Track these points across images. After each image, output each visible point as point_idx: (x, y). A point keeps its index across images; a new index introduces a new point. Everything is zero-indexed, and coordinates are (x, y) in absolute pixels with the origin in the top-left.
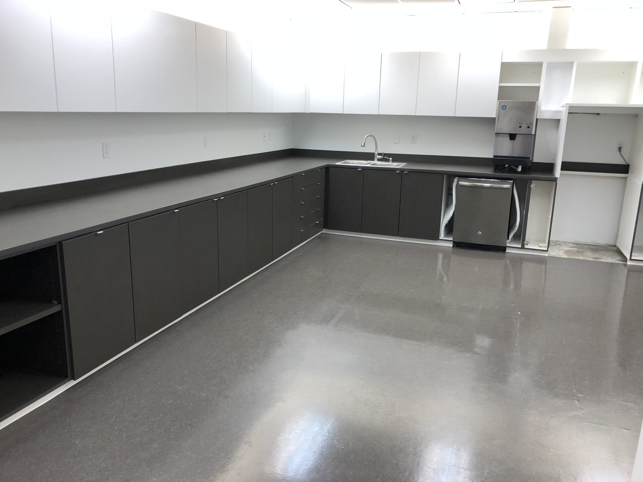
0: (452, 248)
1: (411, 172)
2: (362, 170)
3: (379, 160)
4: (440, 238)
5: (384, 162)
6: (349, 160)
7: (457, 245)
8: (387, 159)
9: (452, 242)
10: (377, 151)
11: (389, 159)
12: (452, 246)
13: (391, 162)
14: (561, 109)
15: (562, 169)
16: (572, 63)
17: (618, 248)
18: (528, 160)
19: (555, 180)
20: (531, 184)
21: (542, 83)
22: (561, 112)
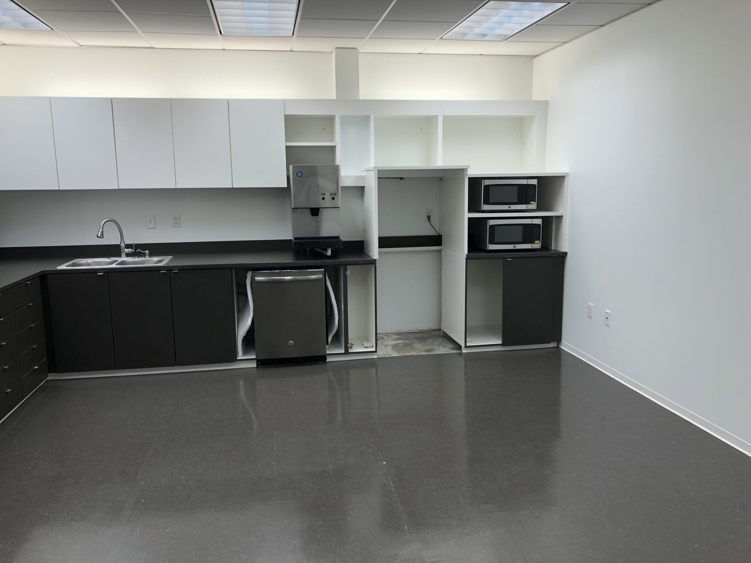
0: (255, 369)
1: (183, 269)
2: (104, 274)
3: (128, 255)
4: (238, 358)
5: (137, 258)
6: (78, 259)
7: (262, 363)
8: (141, 252)
9: (256, 361)
10: (124, 243)
11: (145, 253)
12: (255, 366)
13: (148, 257)
14: (364, 174)
15: (379, 247)
16: (368, 117)
17: (444, 332)
18: (339, 240)
19: (374, 262)
20: (345, 270)
21: (338, 142)
22: (364, 177)
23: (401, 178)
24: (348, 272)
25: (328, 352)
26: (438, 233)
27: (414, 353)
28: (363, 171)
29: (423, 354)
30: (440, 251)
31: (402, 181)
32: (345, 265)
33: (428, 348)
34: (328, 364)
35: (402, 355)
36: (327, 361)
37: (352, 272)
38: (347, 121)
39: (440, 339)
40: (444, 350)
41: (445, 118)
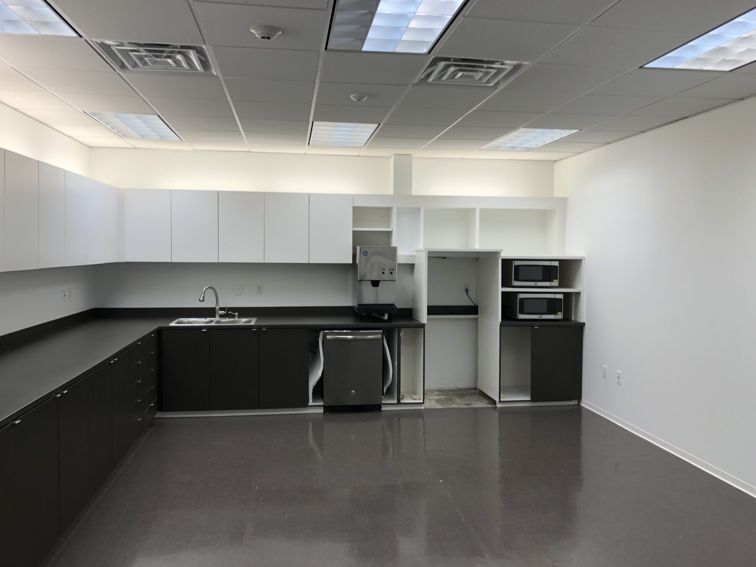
0: (323, 414)
1: (269, 328)
2: (207, 330)
3: (221, 316)
4: (309, 404)
5: (228, 318)
7: (328, 409)
8: (232, 314)
9: (323, 407)
10: (219, 306)
11: (235, 315)
12: (321, 411)
13: (237, 318)
14: (414, 254)
15: (428, 314)
16: (419, 209)
17: (480, 391)
18: (394, 307)
19: (423, 326)
20: (399, 332)
21: (394, 227)
22: (415, 256)
23: (444, 258)
24: (402, 334)
25: (383, 402)
26: (474, 304)
27: (455, 406)
28: (413, 251)
29: (463, 407)
30: (477, 319)
31: (444, 259)
32: (399, 328)
33: (467, 402)
34: (383, 412)
35: (445, 407)
36: (382, 409)
37: (405, 334)
38: (401, 211)
39: (477, 396)
40: (481, 404)
41: (481, 210)
